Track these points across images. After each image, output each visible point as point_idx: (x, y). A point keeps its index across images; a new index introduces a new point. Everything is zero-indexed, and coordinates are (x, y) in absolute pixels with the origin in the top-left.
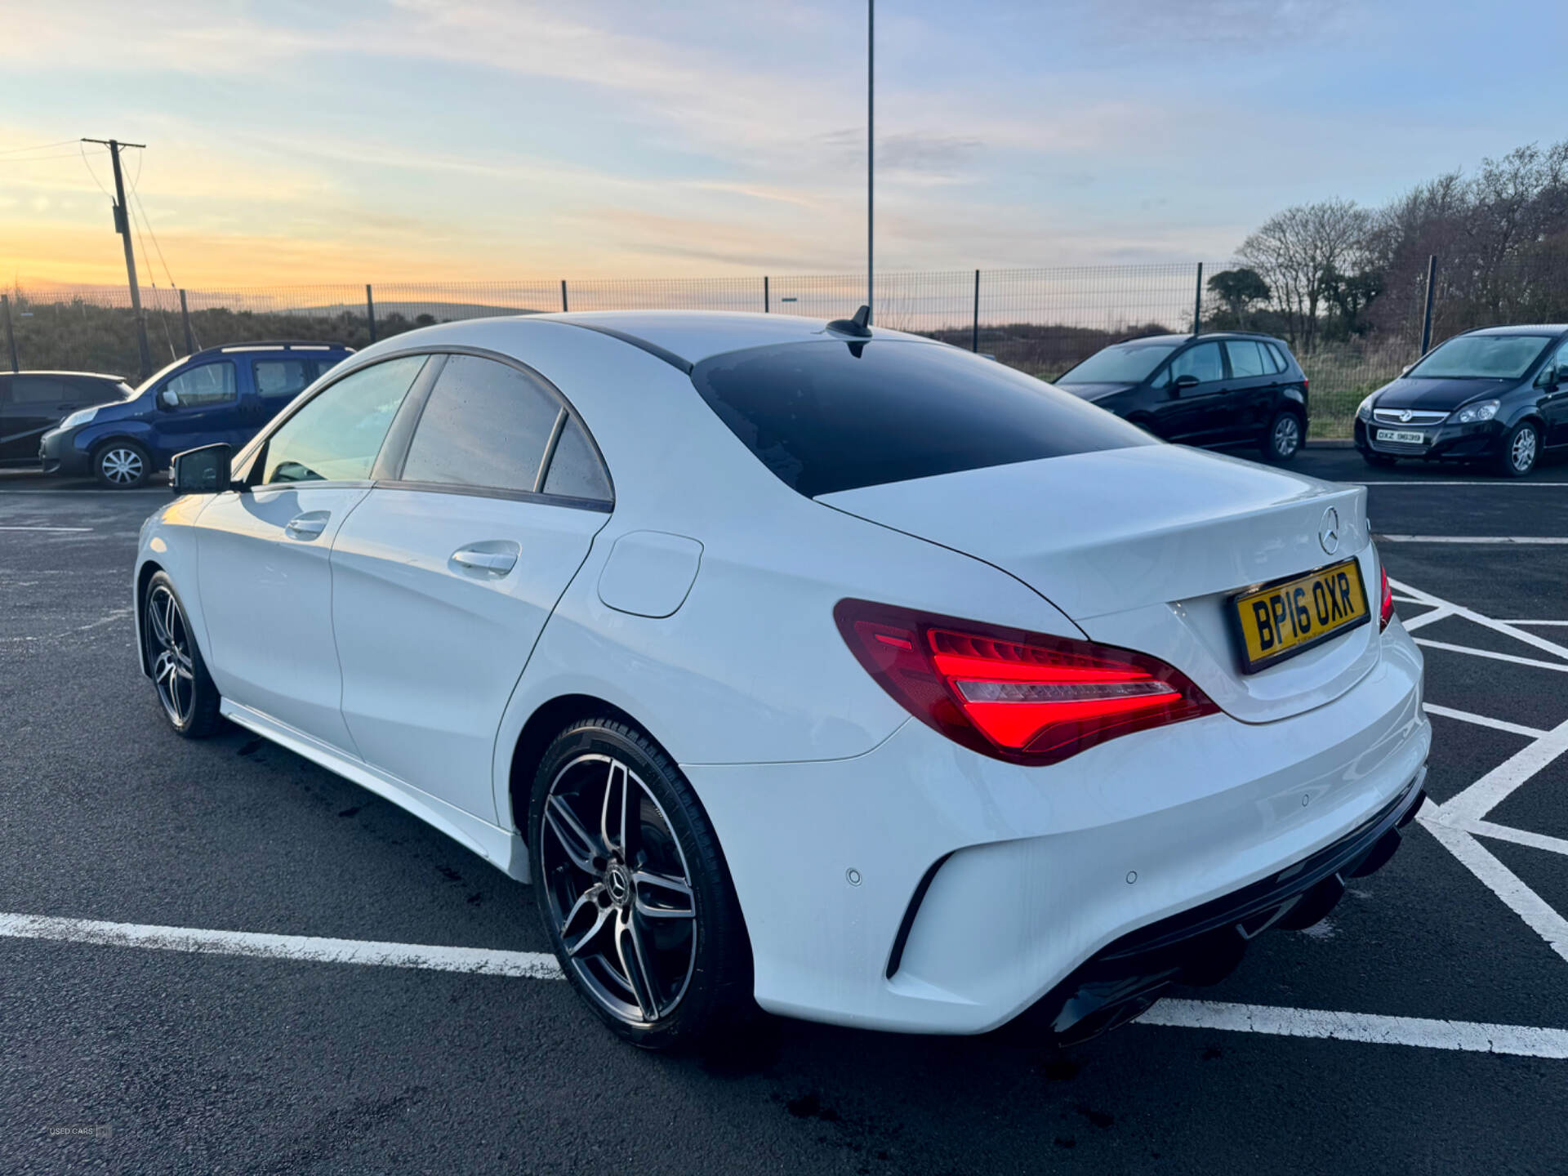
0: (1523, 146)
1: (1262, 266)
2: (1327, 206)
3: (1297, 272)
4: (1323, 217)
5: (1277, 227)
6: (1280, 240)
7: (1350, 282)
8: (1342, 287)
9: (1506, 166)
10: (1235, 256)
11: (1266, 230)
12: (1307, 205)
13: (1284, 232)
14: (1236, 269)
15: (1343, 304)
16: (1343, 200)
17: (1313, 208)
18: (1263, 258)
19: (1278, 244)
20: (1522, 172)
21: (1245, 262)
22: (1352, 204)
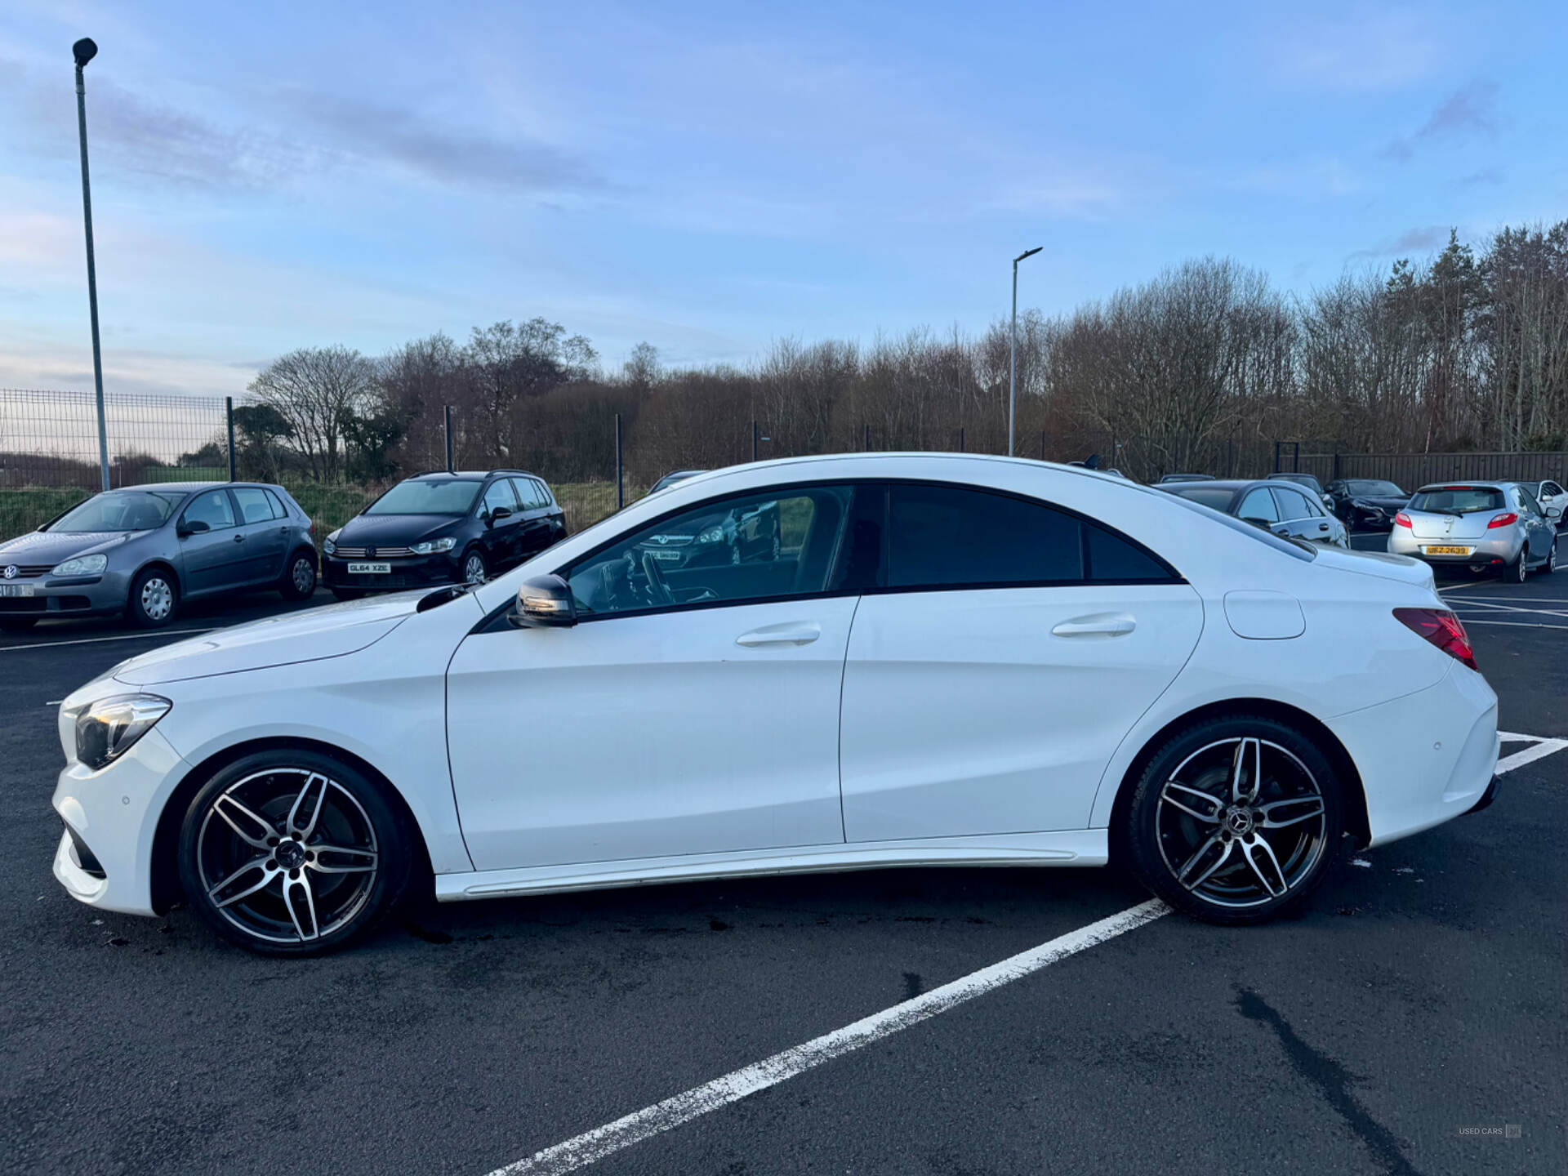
0: (500, 321)
1: (278, 405)
2: (333, 352)
3: (313, 413)
4: (330, 362)
5: (287, 367)
6: (291, 379)
7: (367, 424)
8: (360, 427)
9: (490, 336)
10: (249, 392)
11: (276, 369)
12: (314, 348)
13: (295, 373)
14: (254, 405)
15: (361, 442)
16: (348, 349)
17: (320, 353)
18: (277, 396)
19: (291, 383)
20: (504, 342)
21: (259, 399)
22: (356, 353)
